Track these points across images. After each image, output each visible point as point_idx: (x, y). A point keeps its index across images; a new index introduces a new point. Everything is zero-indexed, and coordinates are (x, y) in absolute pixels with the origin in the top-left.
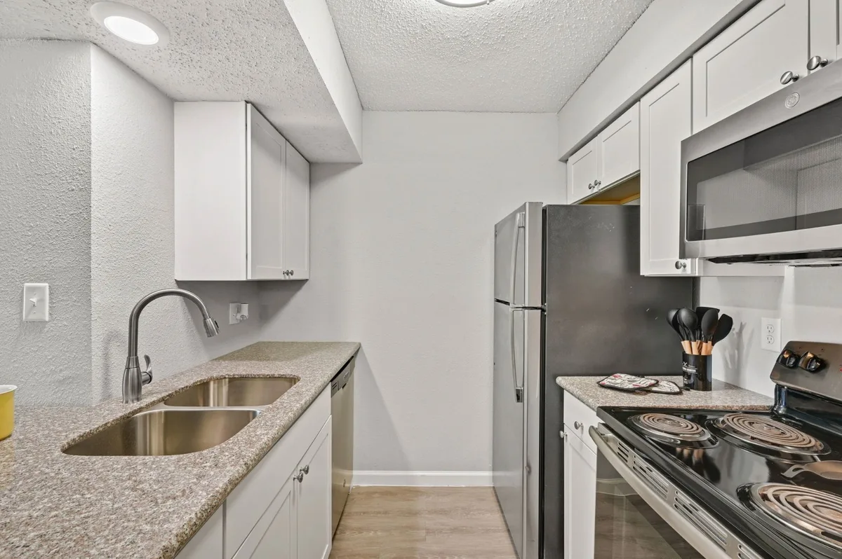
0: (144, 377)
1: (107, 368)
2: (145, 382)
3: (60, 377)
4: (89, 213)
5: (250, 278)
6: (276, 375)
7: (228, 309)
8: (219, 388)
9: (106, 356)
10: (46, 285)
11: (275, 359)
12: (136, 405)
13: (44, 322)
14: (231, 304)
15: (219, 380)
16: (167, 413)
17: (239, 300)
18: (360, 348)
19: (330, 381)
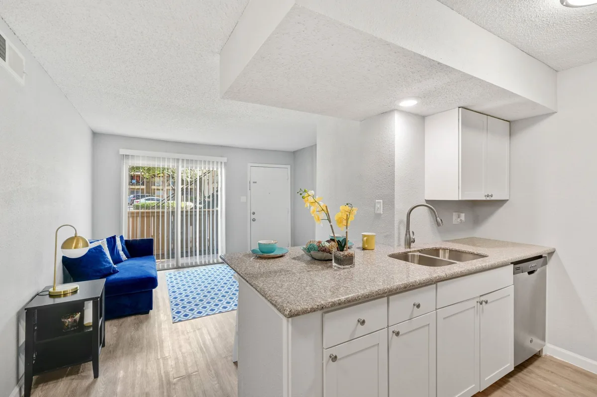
0: (412, 240)
1: (399, 234)
2: (412, 242)
5: (460, 199)
6: (475, 253)
7: (452, 215)
8: (445, 253)
9: (399, 228)
10: (382, 201)
11: (479, 246)
12: (409, 250)
13: (381, 214)
14: (454, 213)
15: (444, 249)
16: (420, 255)
17: (459, 211)
18: (554, 252)
19: (512, 263)
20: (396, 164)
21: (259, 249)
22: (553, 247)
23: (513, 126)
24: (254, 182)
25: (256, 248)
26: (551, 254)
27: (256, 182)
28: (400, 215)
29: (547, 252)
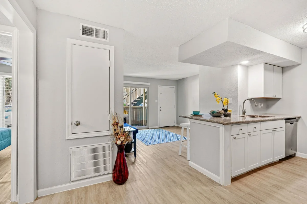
0: (245, 112)
1: (240, 110)
3: (234, 110)
4: (238, 88)
5: (264, 97)
6: (270, 116)
10: (232, 98)
12: (244, 115)
13: (231, 103)
14: (259, 104)
17: (261, 103)
18: (300, 117)
19: (284, 119)
20: (238, 84)
21: (193, 114)
22: (300, 115)
23: (284, 69)
24: (160, 94)
25: (192, 113)
26: (299, 118)
27: (161, 94)
28: (240, 103)
29: (298, 117)
